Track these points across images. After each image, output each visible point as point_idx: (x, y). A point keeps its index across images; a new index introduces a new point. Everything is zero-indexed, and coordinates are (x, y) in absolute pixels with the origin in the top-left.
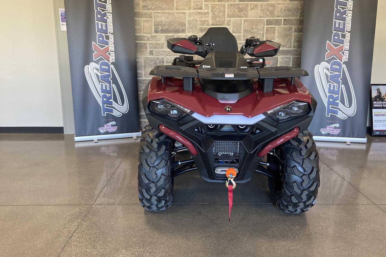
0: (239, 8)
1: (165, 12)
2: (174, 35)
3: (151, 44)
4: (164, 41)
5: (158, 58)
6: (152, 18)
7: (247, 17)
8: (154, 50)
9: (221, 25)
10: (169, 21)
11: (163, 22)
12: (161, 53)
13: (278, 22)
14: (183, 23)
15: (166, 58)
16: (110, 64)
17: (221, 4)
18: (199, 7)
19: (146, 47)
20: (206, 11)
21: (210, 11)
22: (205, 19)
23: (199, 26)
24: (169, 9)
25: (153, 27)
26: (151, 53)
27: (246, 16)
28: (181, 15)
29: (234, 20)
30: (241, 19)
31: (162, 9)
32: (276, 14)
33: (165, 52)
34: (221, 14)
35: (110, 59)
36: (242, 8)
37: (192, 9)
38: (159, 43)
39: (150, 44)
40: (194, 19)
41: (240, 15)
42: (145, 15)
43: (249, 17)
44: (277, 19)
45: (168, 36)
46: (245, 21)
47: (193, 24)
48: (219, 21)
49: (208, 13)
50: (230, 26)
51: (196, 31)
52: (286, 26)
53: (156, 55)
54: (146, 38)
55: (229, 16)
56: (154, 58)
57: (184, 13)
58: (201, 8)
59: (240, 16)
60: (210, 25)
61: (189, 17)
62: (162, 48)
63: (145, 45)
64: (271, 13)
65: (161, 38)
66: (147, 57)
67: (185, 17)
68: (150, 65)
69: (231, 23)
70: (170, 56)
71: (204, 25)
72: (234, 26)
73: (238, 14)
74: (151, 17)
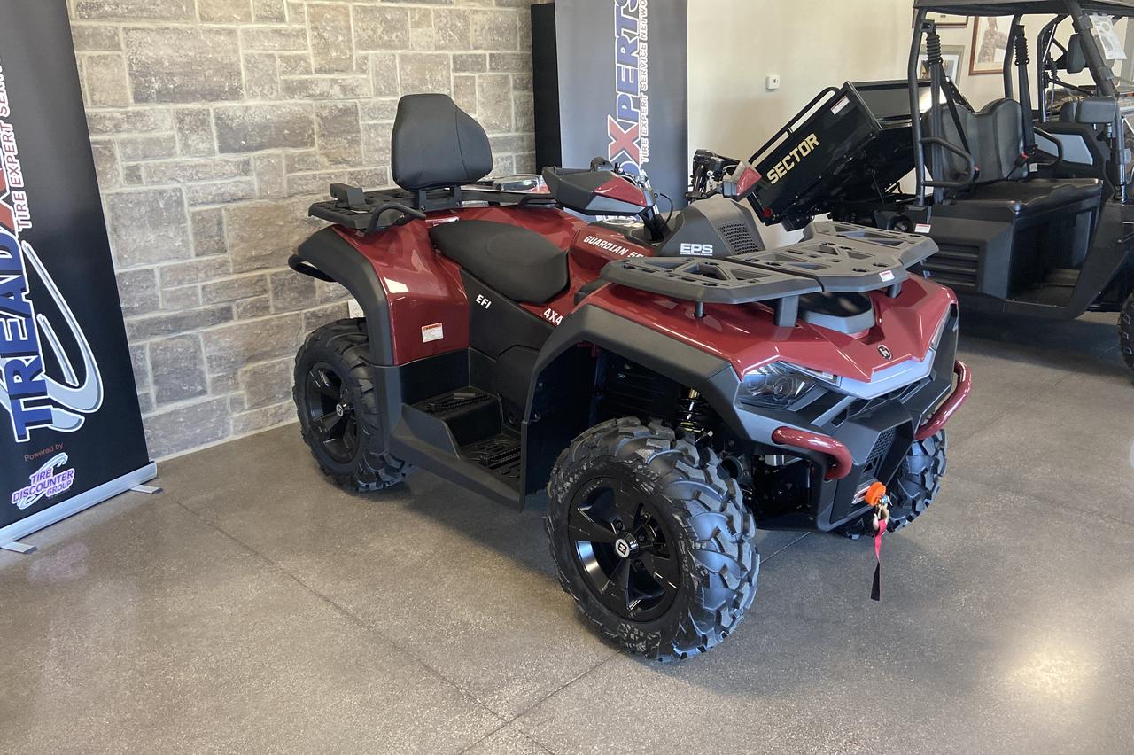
0: (385, 20)
1: (167, 29)
2: (205, 107)
3: (129, 145)
4: (172, 129)
5: (161, 193)
6: (121, 50)
7: (407, 47)
8: (142, 163)
9: (342, 71)
10: (185, 60)
11: (162, 64)
12: (168, 173)
13: (477, 63)
14: (232, 64)
15: (189, 188)
16: (16, 238)
17: (337, 7)
18: (276, 15)
19: (112, 157)
20: (297, 26)
21: (307, 26)
22: (295, 52)
23: (280, 75)
24: (176, 18)
25: (127, 81)
26: (133, 175)
27: (404, 44)
28: (223, 38)
29: (376, 55)
30: (393, 52)
31: (152, 17)
32: (472, 39)
33: (183, 168)
34: (341, 38)
35: (15, 220)
36: (392, 20)
37: (253, 18)
38: (158, 139)
39: (124, 143)
40: (264, 52)
41: (389, 41)
42: (95, 39)
43: (413, 49)
44: (475, 55)
45: (187, 112)
46: (404, 58)
47: (262, 70)
48: (338, 58)
49: (302, 33)
50: (368, 74)
51: (275, 93)
52: (495, 73)
53: (154, 183)
54: (108, 123)
55: (362, 45)
56: (147, 193)
57: (230, 33)
58: (281, 19)
59: (390, 45)
60: (313, 72)
61: (247, 48)
62: (170, 155)
63: (105, 148)
64: (461, 38)
65: (163, 121)
66: (119, 190)
67: (236, 45)
68: (132, 219)
69: (370, 64)
70: (200, 179)
71: (294, 73)
72: (377, 74)
73: (386, 38)
74: (117, 47)
